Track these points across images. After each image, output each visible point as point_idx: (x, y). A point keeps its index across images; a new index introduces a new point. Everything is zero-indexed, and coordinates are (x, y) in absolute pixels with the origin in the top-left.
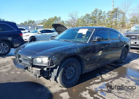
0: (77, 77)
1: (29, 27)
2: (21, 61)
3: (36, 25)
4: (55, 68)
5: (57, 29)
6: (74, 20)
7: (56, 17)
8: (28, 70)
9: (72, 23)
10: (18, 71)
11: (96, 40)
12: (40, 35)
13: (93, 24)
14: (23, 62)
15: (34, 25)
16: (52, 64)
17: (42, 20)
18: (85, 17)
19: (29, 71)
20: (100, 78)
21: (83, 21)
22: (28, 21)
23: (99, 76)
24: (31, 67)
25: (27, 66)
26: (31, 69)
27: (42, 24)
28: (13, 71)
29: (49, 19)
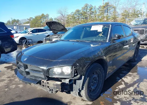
0: (101, 86)
1: (14, 27)
2: (28, 73)
3: (21, 24)
4: (80, 79)
5: (52, 28)
6: (64, 17)
7: (43, 15)
8: (40, 84)
9: (62, 21)
10: (19, 84)
11: (115, 38)
12: (31, 35)
13: (85, 20)
14: (32, 74)
15: (19, 24)
16: (76, 74)
17: (28, 19)
18: (75, 14)
19: (43, 86)
20: (123, 83)
21: (73, 18)
22: (11, 21)
23: (119, 80)
24: (47, 81)
25: (40, 79)
26: (45, 83)
27: (28, 23)
28: (13, 85)
29: (35, 17)
